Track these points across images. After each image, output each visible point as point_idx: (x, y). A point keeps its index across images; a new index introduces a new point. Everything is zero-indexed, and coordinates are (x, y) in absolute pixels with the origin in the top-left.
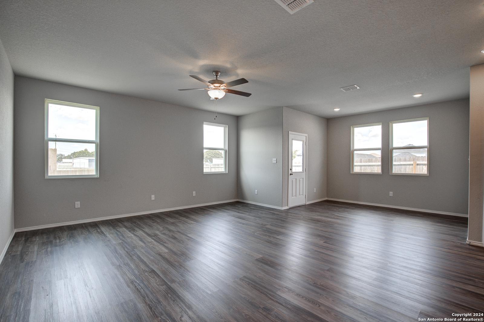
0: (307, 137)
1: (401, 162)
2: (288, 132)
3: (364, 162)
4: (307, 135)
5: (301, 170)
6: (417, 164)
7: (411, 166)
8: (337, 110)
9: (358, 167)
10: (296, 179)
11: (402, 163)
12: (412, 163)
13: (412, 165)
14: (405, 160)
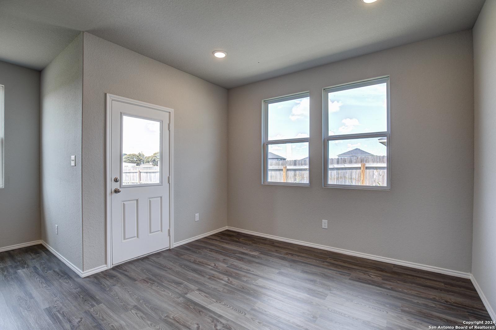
0: (171, 113)
1: (345, 165)
2: (106, 95)
3: (299, 165)
4: (172, 110)
5: (158, 181)
6: (367, 168)
7: (358, 171)
8: (220, 55)
9: (292, 172)
10: (137, 200)
11: (347, 166)
12: (359, 165)
13: (360, 168)
14: (351, 162)
